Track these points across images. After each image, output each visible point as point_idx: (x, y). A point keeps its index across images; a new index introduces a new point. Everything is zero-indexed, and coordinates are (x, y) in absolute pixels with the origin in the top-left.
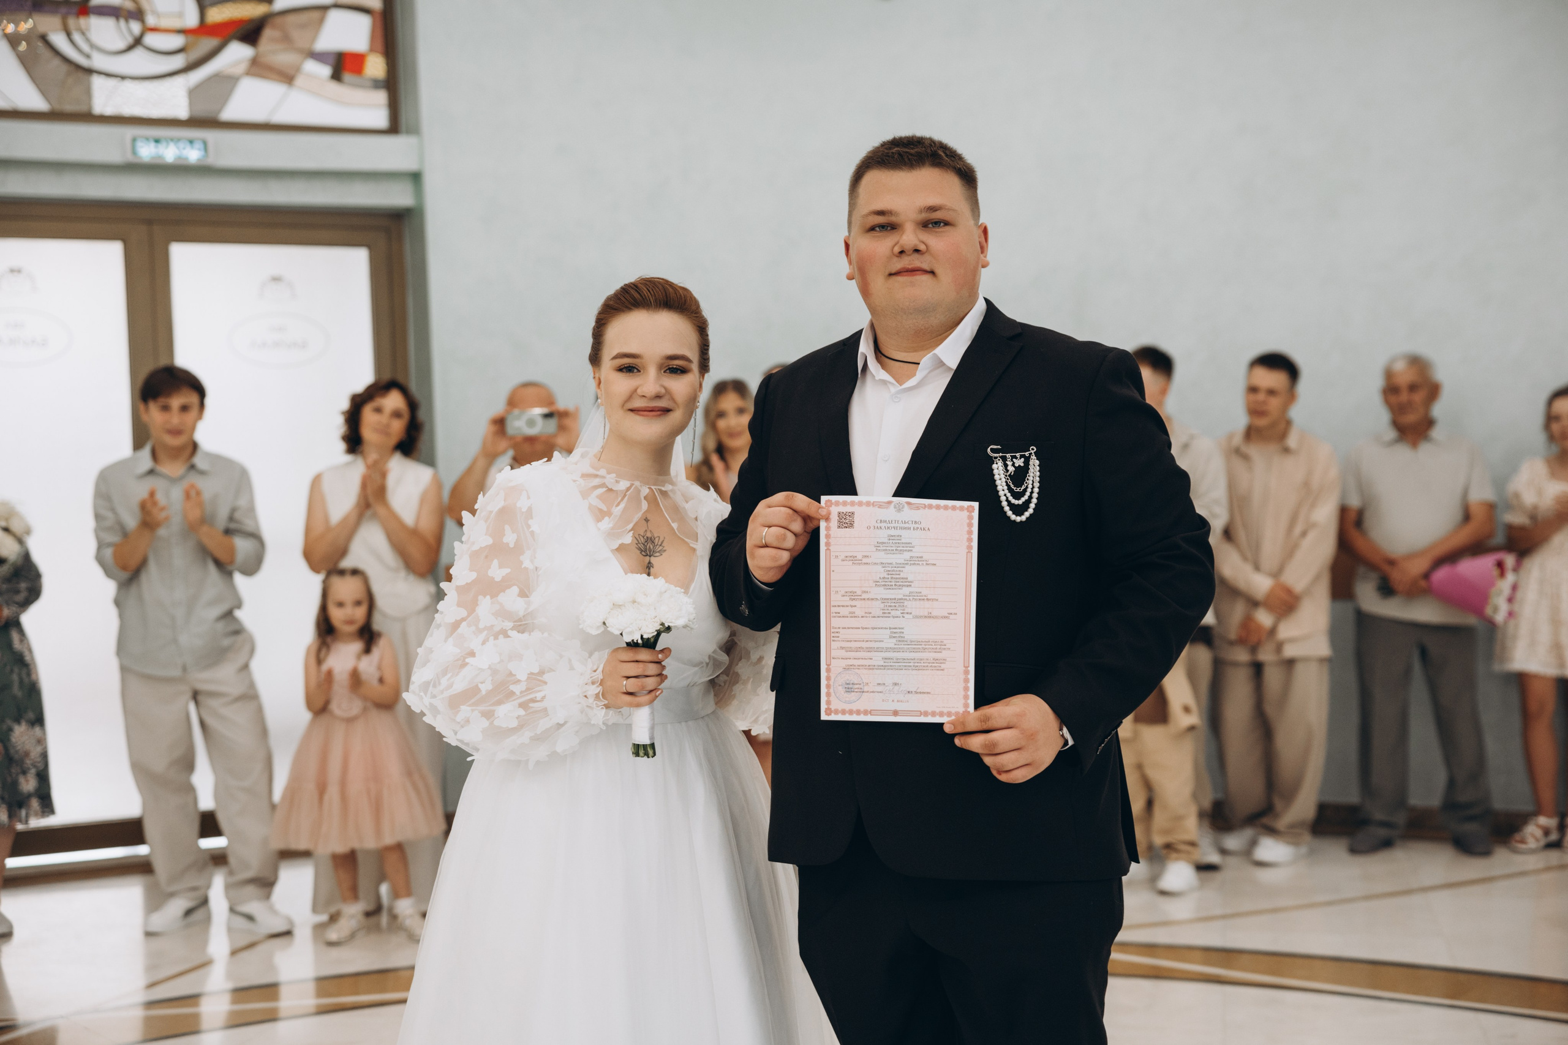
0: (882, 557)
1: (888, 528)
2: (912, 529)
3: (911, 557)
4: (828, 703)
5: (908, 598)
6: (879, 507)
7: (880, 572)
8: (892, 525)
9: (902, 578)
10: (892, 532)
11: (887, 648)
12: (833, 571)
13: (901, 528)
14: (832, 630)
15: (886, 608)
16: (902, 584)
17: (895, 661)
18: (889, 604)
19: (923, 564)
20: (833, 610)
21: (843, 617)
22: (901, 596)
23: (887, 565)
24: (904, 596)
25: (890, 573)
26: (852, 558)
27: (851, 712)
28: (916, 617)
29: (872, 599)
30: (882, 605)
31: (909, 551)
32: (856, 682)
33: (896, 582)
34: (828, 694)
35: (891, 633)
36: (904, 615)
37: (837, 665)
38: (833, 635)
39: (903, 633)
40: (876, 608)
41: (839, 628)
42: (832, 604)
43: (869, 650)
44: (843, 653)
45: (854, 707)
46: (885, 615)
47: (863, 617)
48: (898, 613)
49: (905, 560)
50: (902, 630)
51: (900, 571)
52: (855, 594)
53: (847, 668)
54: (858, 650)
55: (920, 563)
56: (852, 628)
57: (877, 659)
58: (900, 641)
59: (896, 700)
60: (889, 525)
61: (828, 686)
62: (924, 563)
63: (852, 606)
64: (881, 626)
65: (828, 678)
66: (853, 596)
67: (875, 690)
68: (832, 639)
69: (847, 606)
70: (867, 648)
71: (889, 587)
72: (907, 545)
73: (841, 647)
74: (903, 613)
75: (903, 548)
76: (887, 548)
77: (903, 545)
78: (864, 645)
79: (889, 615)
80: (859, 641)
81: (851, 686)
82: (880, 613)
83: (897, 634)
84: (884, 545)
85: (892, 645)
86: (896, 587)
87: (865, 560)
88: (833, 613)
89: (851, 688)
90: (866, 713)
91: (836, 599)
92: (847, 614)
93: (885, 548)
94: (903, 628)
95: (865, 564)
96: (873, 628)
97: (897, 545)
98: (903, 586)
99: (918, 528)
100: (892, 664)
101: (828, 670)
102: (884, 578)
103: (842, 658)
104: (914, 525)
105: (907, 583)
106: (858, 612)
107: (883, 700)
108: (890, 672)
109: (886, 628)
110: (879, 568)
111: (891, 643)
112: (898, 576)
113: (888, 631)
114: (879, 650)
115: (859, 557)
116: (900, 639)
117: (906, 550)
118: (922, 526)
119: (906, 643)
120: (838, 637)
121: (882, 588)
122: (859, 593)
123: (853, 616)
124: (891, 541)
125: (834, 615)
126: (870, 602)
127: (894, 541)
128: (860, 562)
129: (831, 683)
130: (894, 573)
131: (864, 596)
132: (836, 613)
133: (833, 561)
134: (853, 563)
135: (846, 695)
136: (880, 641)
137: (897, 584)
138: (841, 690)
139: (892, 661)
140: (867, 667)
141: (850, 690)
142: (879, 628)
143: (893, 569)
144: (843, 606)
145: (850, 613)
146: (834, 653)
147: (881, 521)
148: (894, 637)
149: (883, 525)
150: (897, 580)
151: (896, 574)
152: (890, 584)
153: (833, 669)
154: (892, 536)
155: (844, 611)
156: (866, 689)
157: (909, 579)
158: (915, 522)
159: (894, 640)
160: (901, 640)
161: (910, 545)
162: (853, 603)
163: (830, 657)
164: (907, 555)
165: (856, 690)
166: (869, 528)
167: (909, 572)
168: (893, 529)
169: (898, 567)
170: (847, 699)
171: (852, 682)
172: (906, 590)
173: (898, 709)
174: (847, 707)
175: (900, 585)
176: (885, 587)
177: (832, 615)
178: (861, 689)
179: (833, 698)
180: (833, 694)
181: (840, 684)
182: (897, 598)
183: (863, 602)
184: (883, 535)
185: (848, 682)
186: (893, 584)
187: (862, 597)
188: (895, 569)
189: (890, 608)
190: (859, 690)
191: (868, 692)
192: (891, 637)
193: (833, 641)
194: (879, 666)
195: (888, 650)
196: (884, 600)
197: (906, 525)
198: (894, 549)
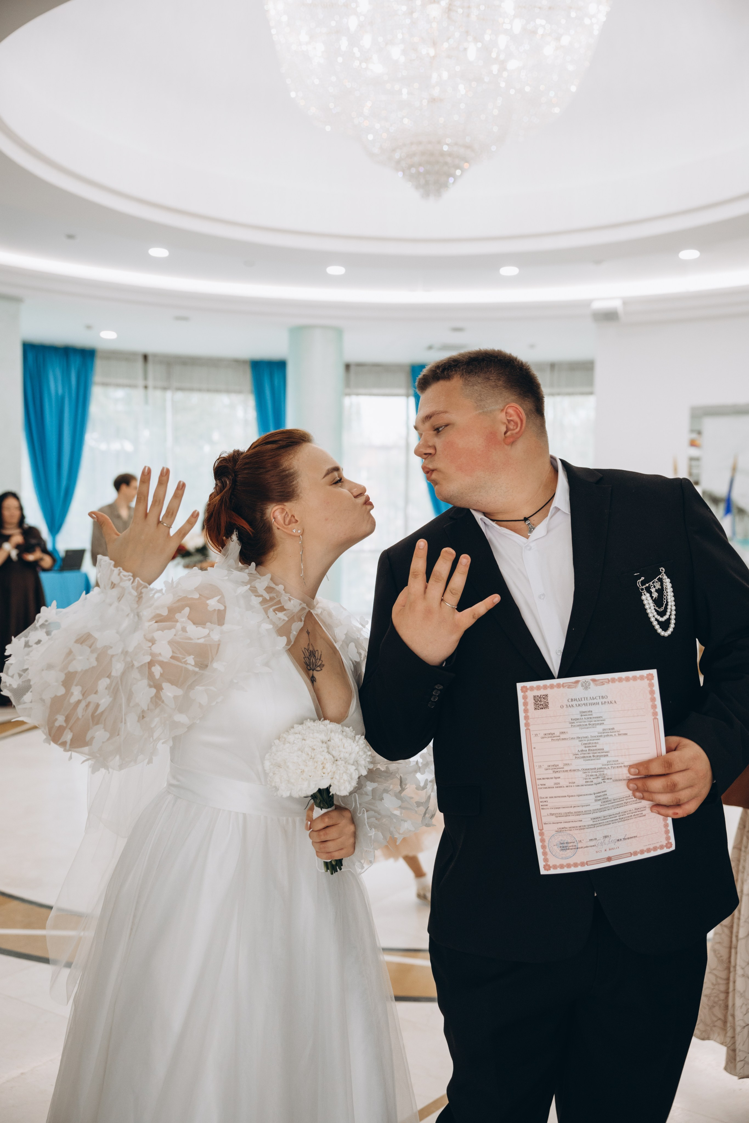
0: (577, 732)
1: (579, 705)
2: (600, 703)
3: (604, 730)
4: (546, 860)
5: (607, 767)
6: (568, 688)
7: (577, 746)
8: (582, 702)
9: (599, 749)
10: (584, 709)
11: (594, 810)
12: (535, 748)
13: (591, 704)
14: (540, 800)
15: (588, 777)
16: (599, 754)
17: (603, 818)
18: (591, 774)
19: (615, 735)
20: (539, 782)
21: (549, 788)
22: (600, 766)
23: (583, 739)
24: (603, 765)
25: (587, 745)
26: (550, 736)
27: (569, 866)
28: (616, 780)
29: (574, 770)
30: (584, 775)
31: (601, 724)
32: (569, 841)
33: (594, 753)
34: (545, 854)
35: (596, 797)
36: (605, 780)
37: (549, 830)
38: (541, 804)
39: (606, 795)
40: (579, 778)
41: (547, 798)
42: (537, 777)
43: (578, 814)
44: (553, 819)
45: (571, 861)
46: (588, 783)
47: (567, 787)
48: (600, 780)
49: (599, 733)
50: (605, 793)
51: (595, 743)
52: (558, 767)
53: (560, 831)
54: (567, 814)
55: (613, 734)
56: (559, 797)
57: (587, 820)
58: (604, 802)
59: (608, 850)
60: (579, 703)
61: (543, 847)
62: (617, 734)
63: (556, 778)
64: (586, 793)
65: (542, 841)
66: (555, 768)
67: (588, 845)
68: (541, 807)
69: (552, 778)
70: (575, 812)
71: (588, 759)
72: (599, 719)
73: (551, 814)
74: (603, 779)
75: (595, 723)
76: (581, 724)
77: (595, 719)
78: (572, 810)
79: (592, 783)
80: (567, 807)
81: (565, 845)
82: (583, 782)
83: (601, 797)
84: (577, 721)
85: (599, 807)
86: (594, 758)
87: (562, 736)
88: (539, 785)
89: (566, 847)
90: (583, 864)
91: (540, 773)
92: (552, 785)
93: (579, 724)
94: (605, 791)
95: (563, 739)
96: (579, 796)
97: (590, 720)
98: (600, 756)
99: (605, 702)
100: (600, 822)
101: (541, 834)
102: (582, 751)
103: (553, 823)
104: (601, 700)
105: (604, 754)
106: (562, 782)
107: (597, 852)
108: (599, 828)
109: (590, 794)
110: (577, 742)
111: (597, 805)
112: (594, 748)
113: (593, 796)
114: (586, 813)
115: (557, 733)
116: (604, 800)
117: (598, 724)
118: (609, 699)
119: (610, 802)
120: (547, 805)
121: (582, 760)
122: (561, 766)
123: (558, 786)
124: (583, 717)
125: (540, 786)
126: (572, 773)
127: (586, 717)
128: (558, 738)
129: (546, 844)
130: (590, 745)
131: (566, 768)
132: (541, 785)
133: (534, 739)
134: (552, 740)
135: (562, 852)
136: (587, 806)
137: (595, 755)
138: (556, 849)
139: (600, 819)
140: (578, 828)
141: (565, 848)
142: (584, 795)
143: (589, 742)
144: (548, 778)
145: (556, 784)
146: (544, 820)
147: (572, 700)
148: (599, 800)
149: (574, 703)
150: (595, 752)
151: (593, 746)
152: (588, 755)
153: (546, 833)
154: (584, 712)
155: (549, 783)
156: (580, 845)
157: (605, 750)
158: (602, 697)
159: (600, 803)
160: (606, 800)
161: (601, 719)
162: (557, 775)
163: (540, 823)
164: (600, 728)
165: (571, 848)
166: (562, 707)
167: (604, 743)
168: (584, 706)
169: (593, 740)
170: (564, 856)
171: (566, 842)
172: (604, 760)
173: (611, 855)
174: (565, 862)
175: (598, 756)
176: (585, 759)
177: (538, 787)
178: (575, 846)
179: (549, 856)
180: (549, 853)
181: (555, 844)
182: (596, 767)
183: (566, 773)
184: (575, 712)
185: (562, 842)
186: (591, 755)
187: (564, 769)
188: (591, 742)
189: (592, 777)
190: (573, 847)
191: (582, 848)
192: (596, 801)
193: (543, 809)
194: (588, 826)
195: (595, 811)
196: (585, 770)
197: (595, 701)
198: (587, 723)
